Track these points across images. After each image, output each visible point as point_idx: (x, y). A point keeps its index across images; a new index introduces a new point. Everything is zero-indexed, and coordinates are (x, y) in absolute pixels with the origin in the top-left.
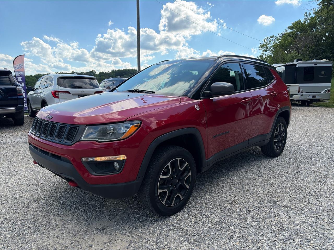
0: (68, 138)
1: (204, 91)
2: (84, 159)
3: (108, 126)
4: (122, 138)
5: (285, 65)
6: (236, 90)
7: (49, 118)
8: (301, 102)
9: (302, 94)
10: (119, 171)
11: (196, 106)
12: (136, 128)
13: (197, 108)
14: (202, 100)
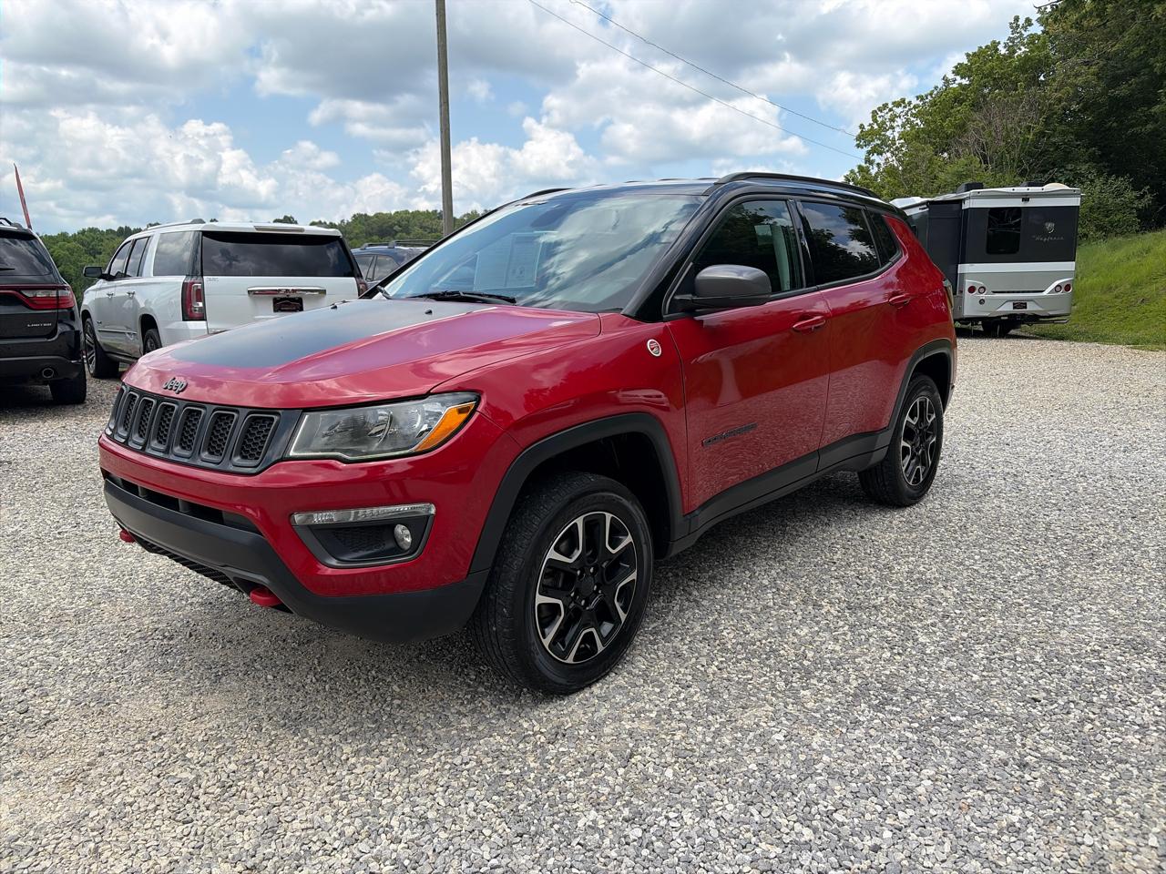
0: (245, 452)
1: (676, 294)
2: (298, 518)
3: (372, 412)
4: (419, 450)
5: (928, 202)
6: (777, 287)
7: (174, 388)
8: (983, 325)
9: (983, 296)
10: (413, 553)
11: (651, 343)
12: (464, 416)
13: (652, 349)
14: (668, 324)
